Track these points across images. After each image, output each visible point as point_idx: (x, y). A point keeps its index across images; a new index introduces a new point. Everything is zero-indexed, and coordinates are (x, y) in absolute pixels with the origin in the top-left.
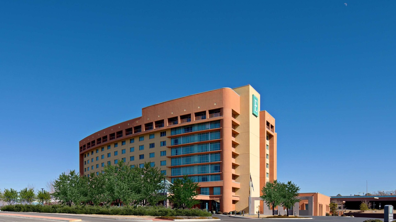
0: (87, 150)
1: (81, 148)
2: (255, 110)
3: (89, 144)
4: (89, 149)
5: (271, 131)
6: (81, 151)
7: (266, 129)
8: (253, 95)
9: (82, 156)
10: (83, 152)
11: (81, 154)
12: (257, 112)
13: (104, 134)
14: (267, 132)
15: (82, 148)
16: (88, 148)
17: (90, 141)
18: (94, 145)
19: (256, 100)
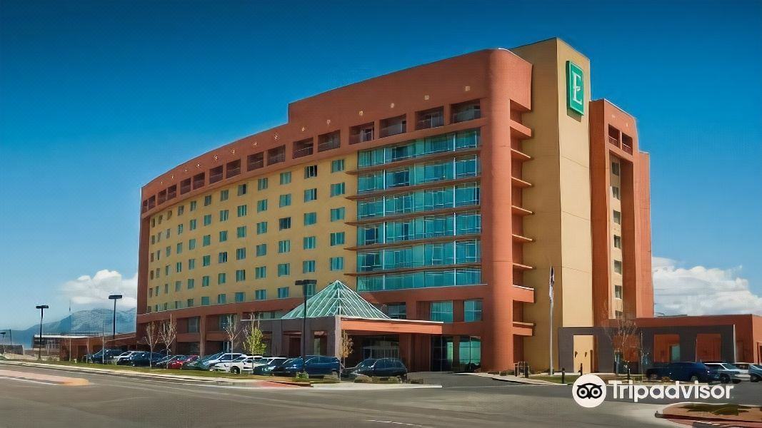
0: (157, 207)
1: (144, 204)
2: (575, 99)
3: (162, 193)
4: (162, 206)
5: (624, 148)
6: (143, 211)
7: (609, 146)
8: (568, 62)
9: (146, 223)
10: (149, 213)
11: (143, 218)
12: (581, 103)
13: (199, 169)
14: (612, 154)
15: (147, 204)
16: (160, 203)
17: (165, 186)
18: (175, 196)
19: (575, 75)
